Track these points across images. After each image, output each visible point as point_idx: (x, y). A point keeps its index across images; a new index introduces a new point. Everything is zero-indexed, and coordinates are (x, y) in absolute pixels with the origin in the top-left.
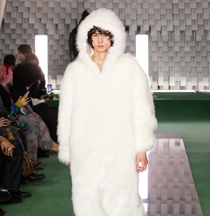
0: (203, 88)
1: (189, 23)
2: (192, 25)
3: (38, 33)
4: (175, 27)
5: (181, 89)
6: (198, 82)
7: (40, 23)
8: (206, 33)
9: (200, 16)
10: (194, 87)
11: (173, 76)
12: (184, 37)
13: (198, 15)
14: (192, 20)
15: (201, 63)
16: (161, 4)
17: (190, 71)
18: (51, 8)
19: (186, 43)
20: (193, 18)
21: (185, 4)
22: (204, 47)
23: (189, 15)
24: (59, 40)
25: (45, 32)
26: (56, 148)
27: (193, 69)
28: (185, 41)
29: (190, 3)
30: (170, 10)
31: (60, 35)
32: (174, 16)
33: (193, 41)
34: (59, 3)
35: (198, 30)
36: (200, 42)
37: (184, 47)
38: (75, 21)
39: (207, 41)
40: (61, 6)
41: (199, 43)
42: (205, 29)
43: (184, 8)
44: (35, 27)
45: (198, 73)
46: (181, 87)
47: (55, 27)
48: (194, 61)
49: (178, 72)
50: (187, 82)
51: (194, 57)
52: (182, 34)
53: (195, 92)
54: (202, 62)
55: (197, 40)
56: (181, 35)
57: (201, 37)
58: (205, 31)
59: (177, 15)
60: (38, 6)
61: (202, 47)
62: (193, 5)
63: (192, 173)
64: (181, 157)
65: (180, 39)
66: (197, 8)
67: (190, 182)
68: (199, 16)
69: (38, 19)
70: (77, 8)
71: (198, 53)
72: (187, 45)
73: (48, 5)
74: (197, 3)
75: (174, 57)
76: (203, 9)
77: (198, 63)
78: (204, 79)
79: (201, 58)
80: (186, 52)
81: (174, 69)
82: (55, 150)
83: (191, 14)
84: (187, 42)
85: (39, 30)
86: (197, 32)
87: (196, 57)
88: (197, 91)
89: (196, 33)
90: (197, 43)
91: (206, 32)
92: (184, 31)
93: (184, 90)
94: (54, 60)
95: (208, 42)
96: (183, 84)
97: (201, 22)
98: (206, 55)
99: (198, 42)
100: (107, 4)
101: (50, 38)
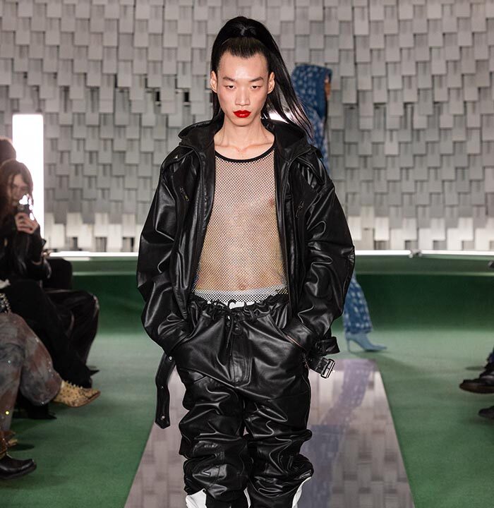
0: (431, 245)
1: (395, 83)
2: (402, 90)
3: (21, 108)
4: (361, 94)
5: (375, 249)
6: (418, 230)
7: (25, 83)
8: (437, 109)
9: (423, 65)
10: (407, 242)
11: (357, 214)
12: (382, 118)
13: (417, 63)
14: (403, 77)
15: (425, 184)
16: (325, 36)
17: (399, 203)
18: (51, 47)
19: (388, 133)
20: (405, 73)
21: (385, 36)
22: (433, 142)
23: (395, 63)
24: (72, 126)
25: (36, 107)
26: (69, 396)
27: (406, 197)
28: (385, 129)
29: (397, 35)
30: (348, 50)
31: (74, 114)
32: (359, 66)
33: (406, 127)
34: (73, 34)
35: (418, 102)
36: (423, 130)
37: (383, 143)
38: (112, 78)
39: (440, 129)
40: (77, 42)
41: (421, 133)
42: (436, 100)
43: (382, 46)
44: (12, 95)
45: (417, 207)
46: (375, 242)
47: (63, 93)
48: (407, 178)
49: (368, 205)
50: (390, 229)
51: (407, 169)
52: (377, 111)
53: (411, 256)
54: (427, 181)
55: (416, 126)
56: (375, 113)
57: (425, 119)
58: (435, 103)
59: (366, 63)
60: (19, 42)
61: (427, 143)
62: (406, 40)
63: (404, 457)
64: (375, 418)
65: (374, 124)
66: (414, 48)
67: (399, 480)
68: (420, 66)
69: (18, 73)
70: (118, 48)
71: (417, 158)
72: (391, 139)
73: (44, 38)
74: (415, 35)
75: (358, 169)
76: (431, 49)
77: (419, 184)
78: (434, 222)
79: (425, 170)
80: (387, 156)
81: (357, 196)
82: (66, 403)
83: (400, 62)
84: (391, 131)
85: (21, 102)
86: (416, 106)
87: (413, 168)
88: (415, 251)
89: (412, 109)
90: (415, 133)
91: (437, 105)
92: (384, 104)
93: (384, 249)
94: (61, 177)
95: (442, 132)
96: (381, 235)
97: (425, 82)
98: (438, 164)
99: (418, 130)
100: (190, 35)
101: (50, 119)
